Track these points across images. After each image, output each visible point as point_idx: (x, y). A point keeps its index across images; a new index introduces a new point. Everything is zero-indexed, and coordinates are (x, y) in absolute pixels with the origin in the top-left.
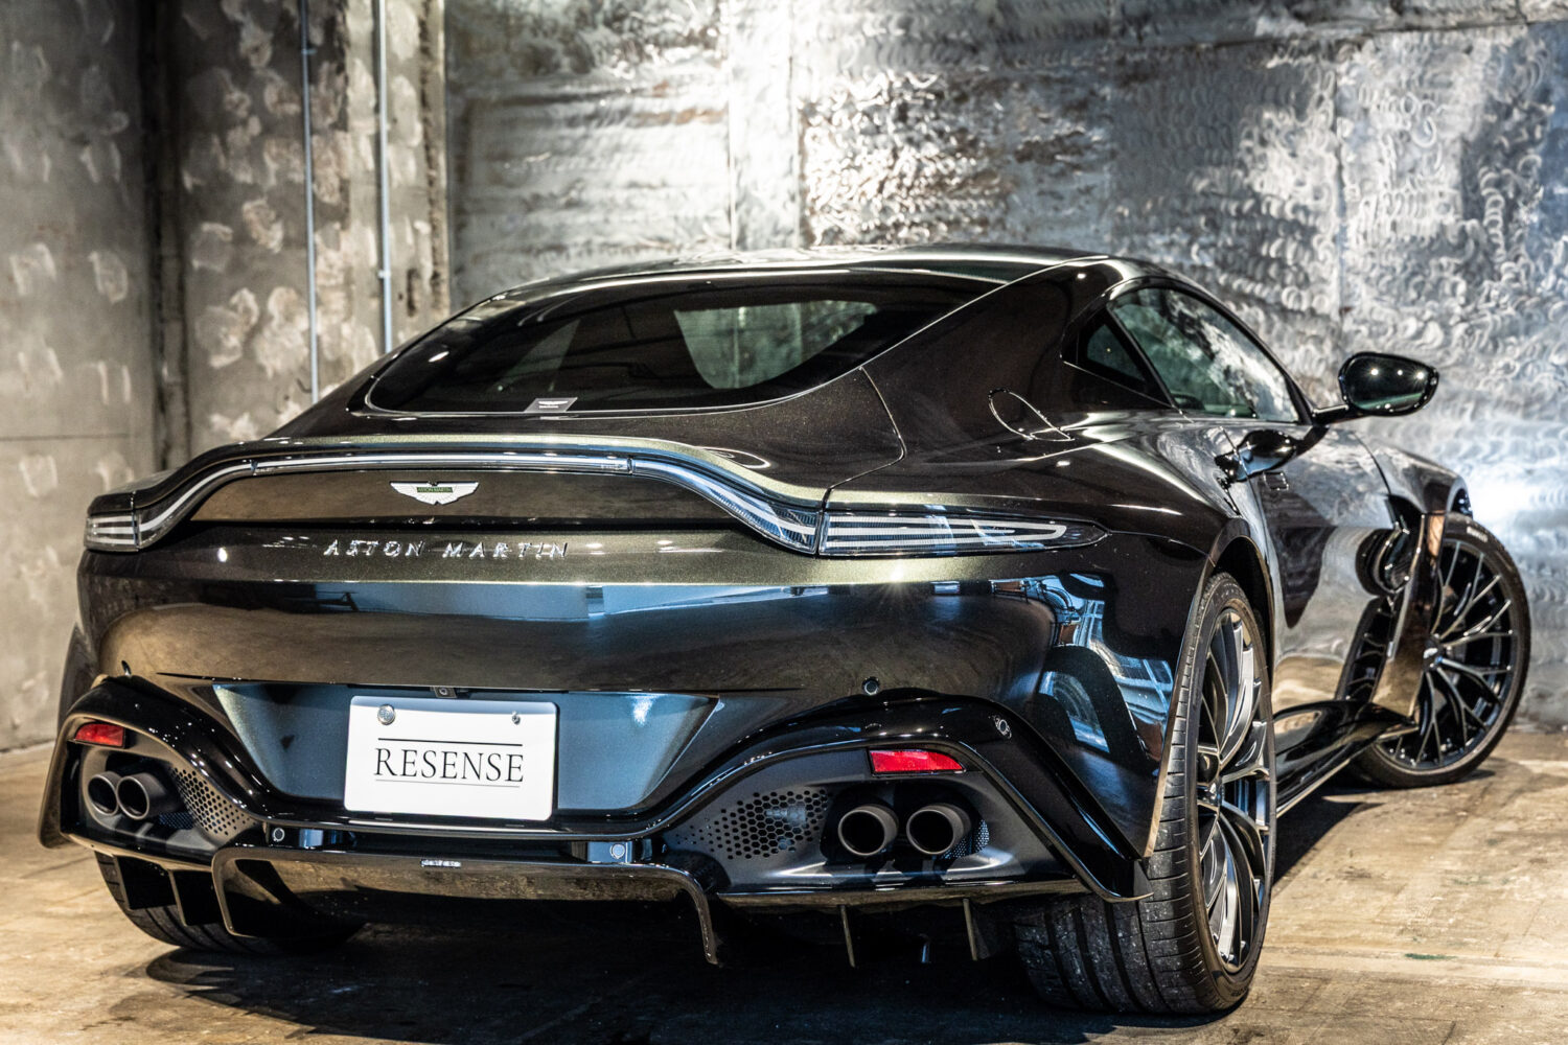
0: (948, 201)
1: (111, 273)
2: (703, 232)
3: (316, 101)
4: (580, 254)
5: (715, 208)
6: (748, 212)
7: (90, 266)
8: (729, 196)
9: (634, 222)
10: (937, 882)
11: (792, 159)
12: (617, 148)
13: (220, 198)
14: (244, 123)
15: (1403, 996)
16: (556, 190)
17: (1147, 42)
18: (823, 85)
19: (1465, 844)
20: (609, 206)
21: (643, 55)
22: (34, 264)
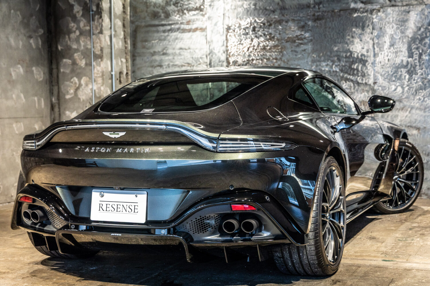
0: (266, 53)
1: (38, 73)
2: (200, 62)
3: (94, 26)
4: (166, 68)
5: (203, 55)
6: (212, 56)
7: (33, 71)
8: (207, 52)
9: (181, 59)
10: (250, 240)
11: (224, 41)
12: (177, 39)
13: (68, 52)
14: (75, 32)
15: (380, 271)
16: (160, 50)
17: (321, 10)
18: (232, 21)
19: (403, 230)
20: (174, 54)
21: (184, 13)
22: (17, 70)
